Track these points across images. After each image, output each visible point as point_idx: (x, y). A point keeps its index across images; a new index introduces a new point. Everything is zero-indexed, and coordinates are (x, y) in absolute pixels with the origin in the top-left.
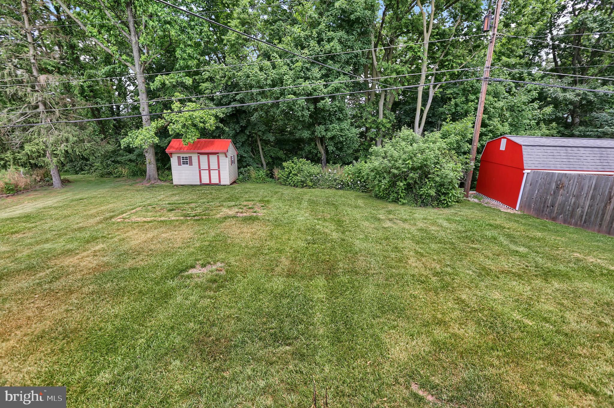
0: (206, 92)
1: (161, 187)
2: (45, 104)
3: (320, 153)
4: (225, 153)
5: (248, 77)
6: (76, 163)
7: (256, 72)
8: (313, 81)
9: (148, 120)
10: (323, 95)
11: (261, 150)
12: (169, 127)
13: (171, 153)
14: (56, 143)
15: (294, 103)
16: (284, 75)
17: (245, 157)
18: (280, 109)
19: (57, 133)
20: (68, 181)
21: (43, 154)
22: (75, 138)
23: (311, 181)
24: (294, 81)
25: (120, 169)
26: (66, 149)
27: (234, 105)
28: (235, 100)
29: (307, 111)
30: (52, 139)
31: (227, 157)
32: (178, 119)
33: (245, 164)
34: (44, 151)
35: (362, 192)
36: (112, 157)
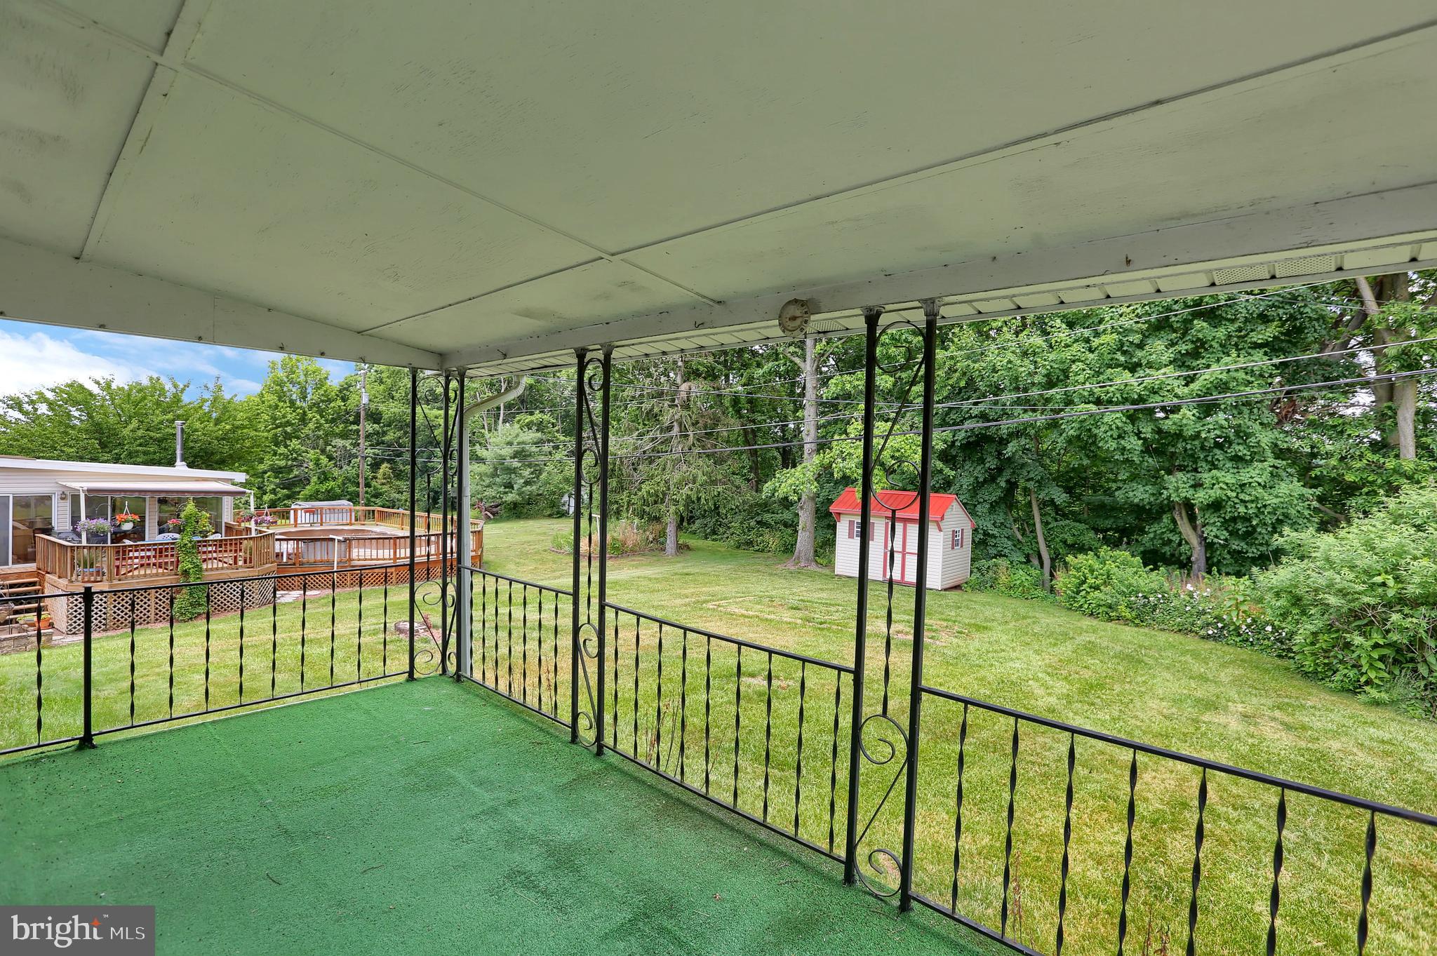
0: (915, 401)
1: (811, 576)
2: (680, 424)
3: (1187, 543)
4: (937, 522)
5: (995, 371)
6: (709, 519)
7: (1010, 362)
8: (1148, 371)
9: (813, 451)
10: (1176, 401)
11: (1038, 526)
12: (834, 465)
13: (840, 514)
14: (679, 485)
15: (1096, 420)
16: (1074, 362)
17: (994, 536)
18: (1064, 435)
19: (685, 468)
20: (688, 548)
21: (662, 499)
22: (705, 478)
23: (1130, 606)
24: (1099, 373)
25: (767, 537)
26: (689, 493)
27: (969, 425)
28: (971, 417)
29: (1133, 439)
30: (677, 476)
31: (940, 530)
32: (852, 451)
33: (993, 551)
34: (664, 494)
35: (1280, 656)
36: (759, 514)
